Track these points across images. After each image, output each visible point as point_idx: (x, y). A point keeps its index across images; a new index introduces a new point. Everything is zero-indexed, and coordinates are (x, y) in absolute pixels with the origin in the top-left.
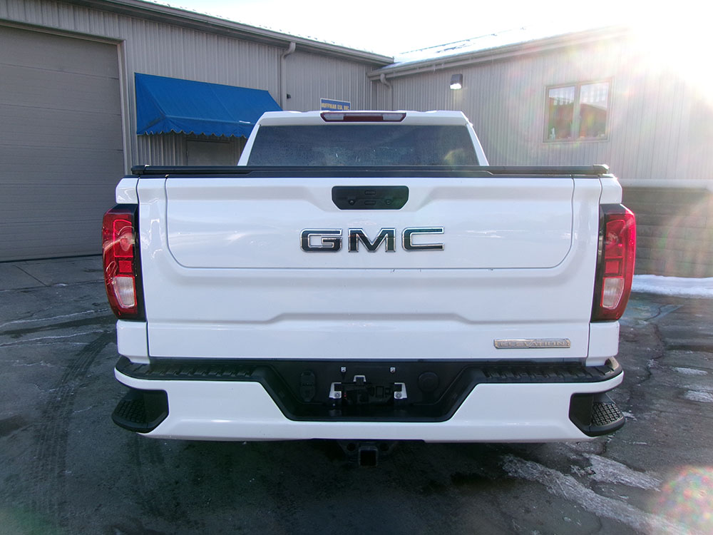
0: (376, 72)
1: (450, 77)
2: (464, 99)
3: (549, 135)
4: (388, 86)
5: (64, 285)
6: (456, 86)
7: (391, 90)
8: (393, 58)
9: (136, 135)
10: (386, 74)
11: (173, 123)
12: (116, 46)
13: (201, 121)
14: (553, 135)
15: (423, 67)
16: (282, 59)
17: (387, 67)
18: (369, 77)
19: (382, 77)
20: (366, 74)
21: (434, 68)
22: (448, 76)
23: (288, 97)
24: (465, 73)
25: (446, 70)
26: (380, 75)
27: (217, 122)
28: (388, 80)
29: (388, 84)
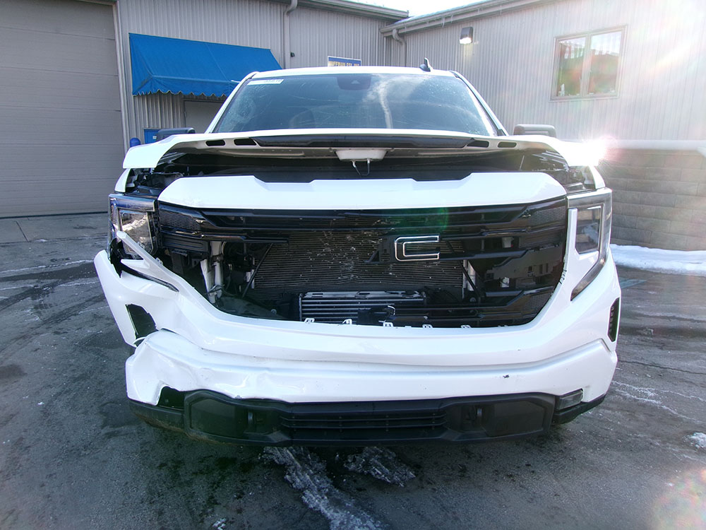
0: (389, 28)
1: (461, 29)
2: (473, 54)
3: (557, 93)
4: (401, 43)
5: (44, 241)
6: (466, 41)
7: (404, 46)
8: (408, 12)
9: (132, 96)
10: (398, 30)
11: (160, 83)
12: (112, 6)
13: (191, 81)
14: (562, 92)
15: (433, 21)
16: (285, 15)
17: (399, 22)
18: (383, 33)
19: (395, 32)
20: (379, 29)
21: (443, 22)
22: (458, 30)
23: (292, 55)
24: (475, 26)
25: (455, 23)
26: (392, 31)
27: (206, 82)
28: (402, 35)
29: (401, 40)
